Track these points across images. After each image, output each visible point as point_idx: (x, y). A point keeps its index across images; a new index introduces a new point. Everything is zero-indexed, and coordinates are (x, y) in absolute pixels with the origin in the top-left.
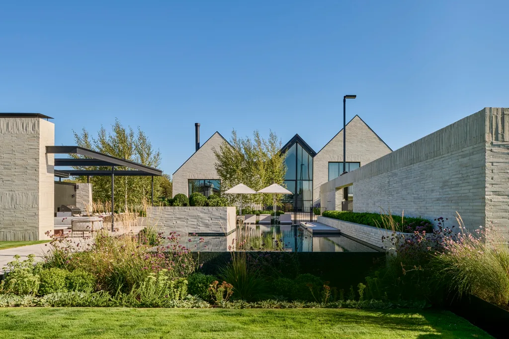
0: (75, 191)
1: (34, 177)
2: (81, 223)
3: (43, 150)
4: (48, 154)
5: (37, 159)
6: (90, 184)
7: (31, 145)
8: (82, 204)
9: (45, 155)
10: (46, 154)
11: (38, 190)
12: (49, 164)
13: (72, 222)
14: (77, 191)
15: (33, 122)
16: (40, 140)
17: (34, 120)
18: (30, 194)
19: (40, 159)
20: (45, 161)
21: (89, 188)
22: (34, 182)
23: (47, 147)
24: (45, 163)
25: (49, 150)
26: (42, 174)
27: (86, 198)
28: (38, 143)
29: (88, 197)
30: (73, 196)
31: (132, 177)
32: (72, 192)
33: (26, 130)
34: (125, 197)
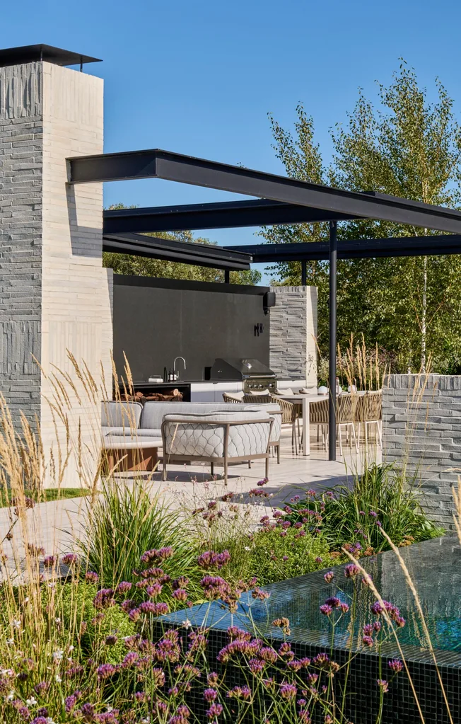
0: (266, 311)
1: (27, 269)
2: (190, 431)
3: (54, 175)
4: (78, 187)
5: (35, 206)
6: (308, 288)
7: (22, 158)
8: (286, 355)
9: (63, 191)
10: (69, 186)
11: (39, 313)
12: (81, 222)
13: (165, 423)
14: (273, 314)
15: (26, 76)
16: (45, 136)
17: (27, 68)
18: (17, 327)
19: (44, 206)
20: (66, 210)
21: (304, 302)
22: (28, 286)
23: (73, 163)
24: (67, 217)
25: (80, 169)
26: (54, 255)
27: (296, 335)
28: (39, 148)
29: (304, 333)
30: (260, 329)
31: (442, 259)
32: (257, 319)
33: (8, 107)
34: (418, 330)
